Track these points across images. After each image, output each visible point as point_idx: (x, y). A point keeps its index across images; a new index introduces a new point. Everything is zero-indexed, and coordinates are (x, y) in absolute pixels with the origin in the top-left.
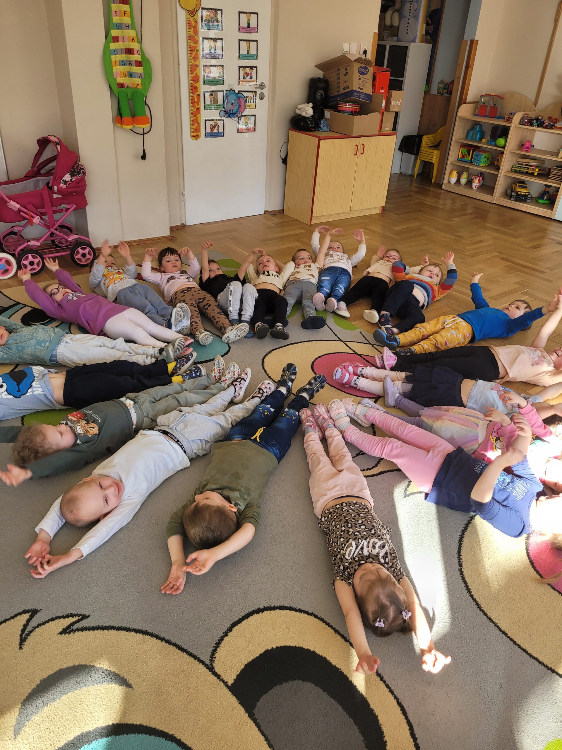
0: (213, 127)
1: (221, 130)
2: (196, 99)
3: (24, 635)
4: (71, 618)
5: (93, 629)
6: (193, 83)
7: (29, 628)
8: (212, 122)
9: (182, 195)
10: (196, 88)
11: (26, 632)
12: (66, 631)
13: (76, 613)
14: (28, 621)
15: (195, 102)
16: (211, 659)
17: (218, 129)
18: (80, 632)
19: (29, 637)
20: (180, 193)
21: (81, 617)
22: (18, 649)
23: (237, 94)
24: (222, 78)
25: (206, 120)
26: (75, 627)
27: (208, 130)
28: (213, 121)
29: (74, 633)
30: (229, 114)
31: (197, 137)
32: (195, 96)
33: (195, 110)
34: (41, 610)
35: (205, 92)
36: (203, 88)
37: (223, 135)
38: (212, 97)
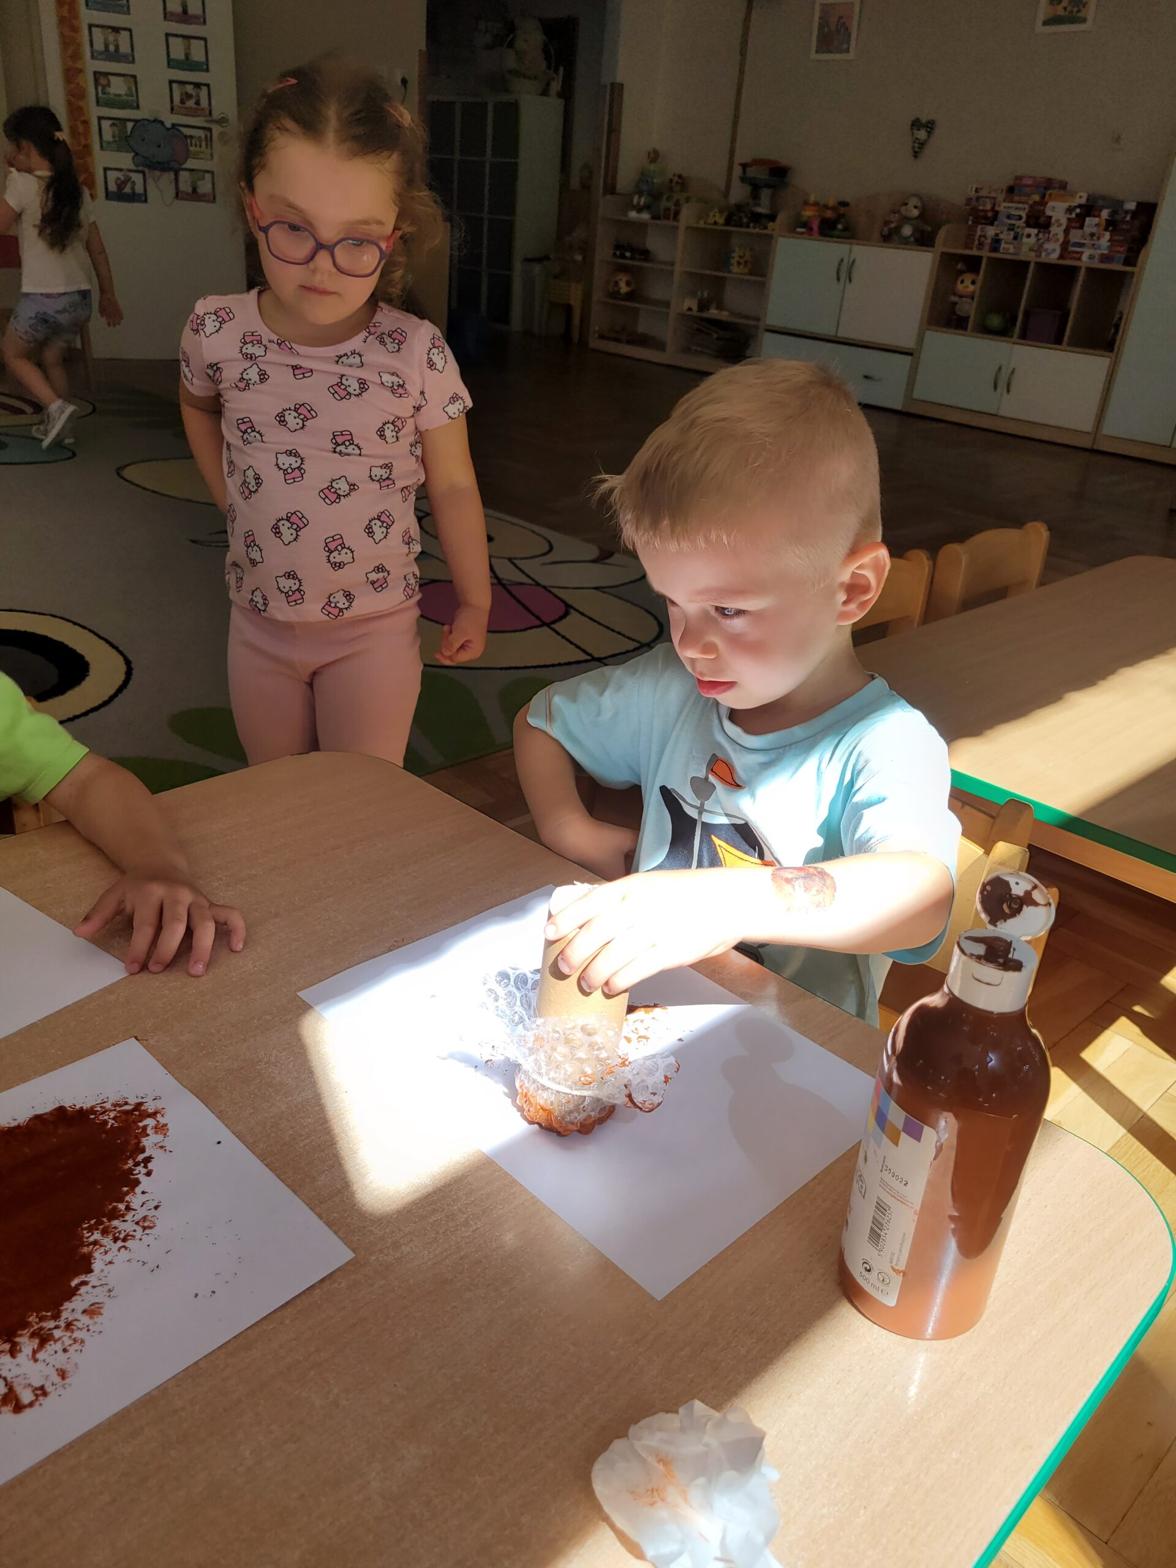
0: (123, 183)
1: (139, 191)
2: (81, 129)
6: (73, 99)
8: (119, 175)
10: (80, 109)
15: (81, 134)
17: (133, 188)
23: (169, 129)
24: (135, 98)
25: (106, 169)
27: (112, 187)
30: (153, 164)
32: (79, 123)
35: (100, 118)
36: (94, 112)
37: (143, 198)
38: (115, 128)
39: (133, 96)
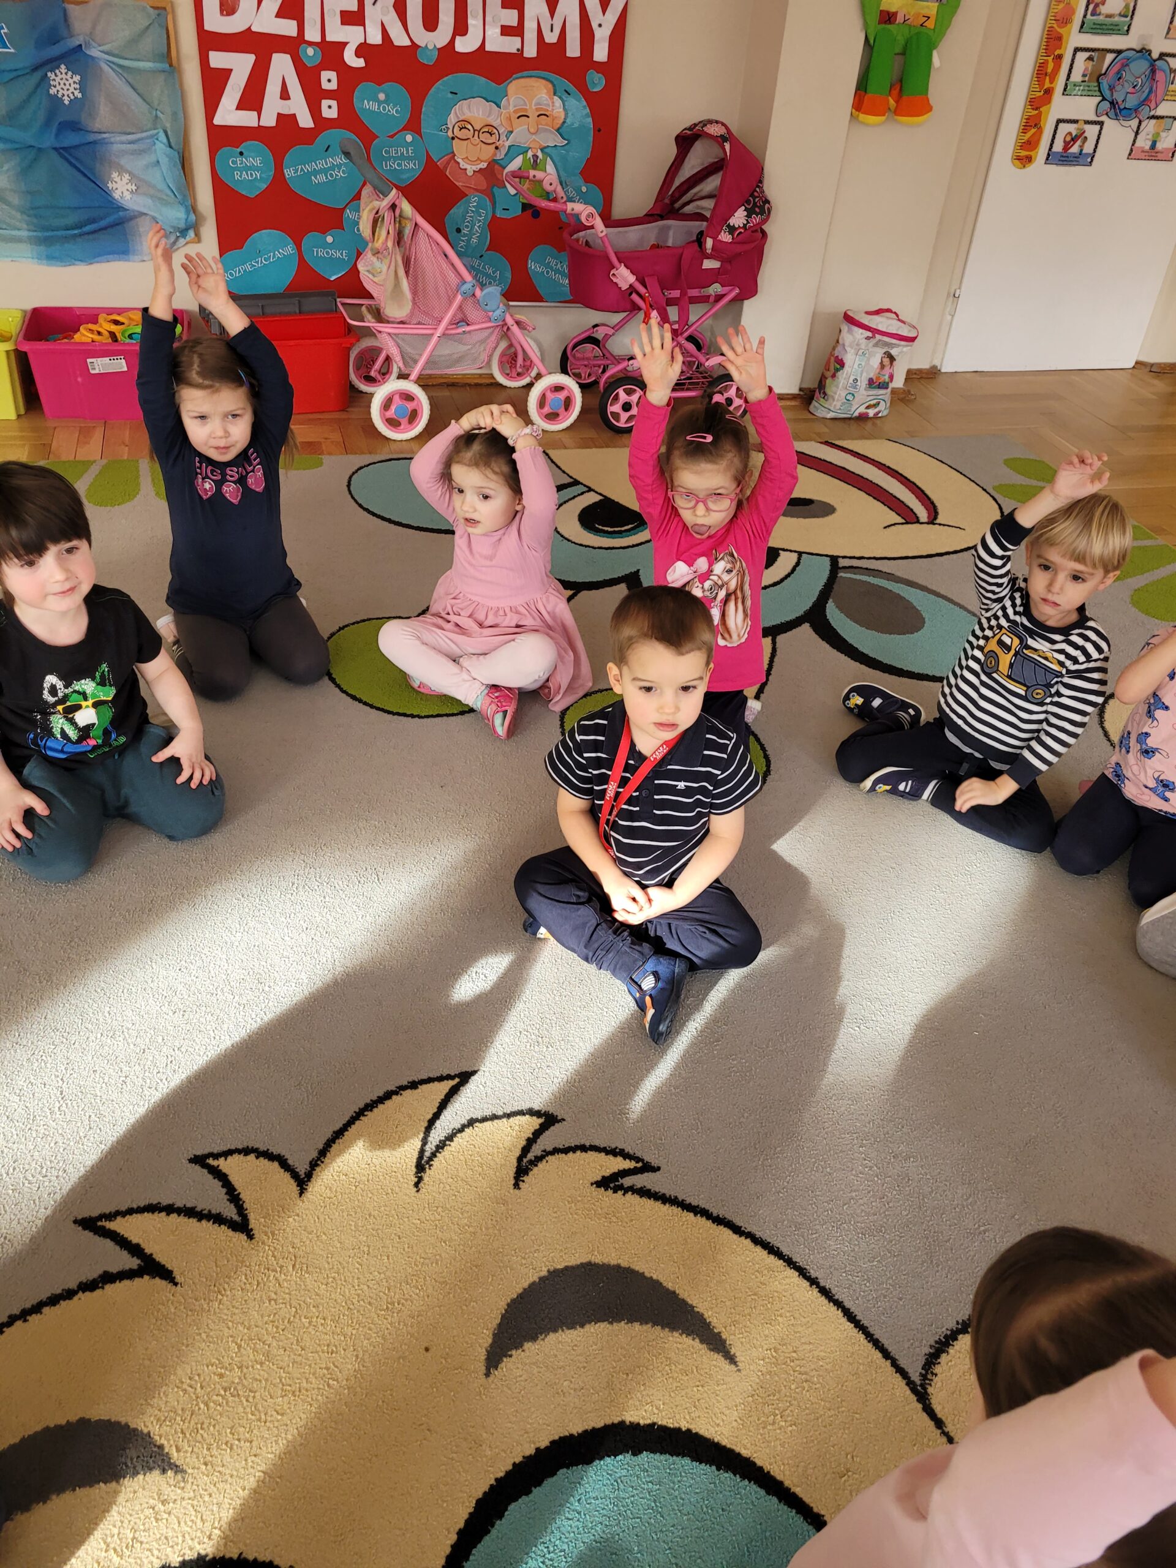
0: (1072, 139)
1: (1088, 148)
2: (1050, 67)
3: (525, 1160)
4: (620, 1159)
5: (664, 1199)
6: (1055, 26)
7: (536, 1150)
8: (1072, 128)
9: (951, 298)
10: (1059, 38)
11: (530, 1156)
12: (607, 1183)
13: (631, 1152)
14: (537, 1134)
15: (1046, 74)
16: (923, 1372)
17: (1081, 147)
18: (637, 1197)
19: (535, 1169)
20: (949, 294)
21: (640, 1165)
22: (512, 1187)
23: (1155, 61)
24: (1129, 18)
25: (1059, 121)
26: (627, 1181)
27: (1058, 147)
28: (1075, 126)
29: (624, 1195)
30: (1117, 110)
31: (1029, 159)
32: (1050, 59)
33: (1042, 92)
34: (564, 1120)
35: (1077, 50)
36: (1075, 39)
37: (1089, 160)
38: (1091, 63)
39: (1126, 16)
